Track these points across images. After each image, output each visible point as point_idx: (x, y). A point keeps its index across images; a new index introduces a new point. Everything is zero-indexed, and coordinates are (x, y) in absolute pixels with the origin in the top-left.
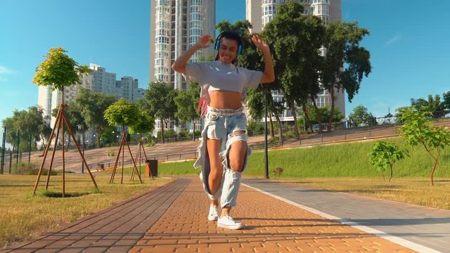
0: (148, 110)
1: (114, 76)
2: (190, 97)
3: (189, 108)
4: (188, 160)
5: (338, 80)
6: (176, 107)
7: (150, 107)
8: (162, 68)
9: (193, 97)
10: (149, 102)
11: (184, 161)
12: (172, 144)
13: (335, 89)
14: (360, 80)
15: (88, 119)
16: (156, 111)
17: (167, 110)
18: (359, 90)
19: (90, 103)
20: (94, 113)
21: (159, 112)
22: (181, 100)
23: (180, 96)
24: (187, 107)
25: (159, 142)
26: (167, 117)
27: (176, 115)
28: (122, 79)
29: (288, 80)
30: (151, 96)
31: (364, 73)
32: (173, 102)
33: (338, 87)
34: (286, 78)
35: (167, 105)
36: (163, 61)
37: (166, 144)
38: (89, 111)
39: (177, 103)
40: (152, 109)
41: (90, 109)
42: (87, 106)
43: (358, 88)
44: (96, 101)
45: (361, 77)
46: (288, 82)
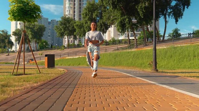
0: (60, 31)
1: (47, 19)
2: (83, 24)
3: (82, 30)
4: (80, 57)
5: (169, 11)
6: (75, 29)
7: (61, 30)
8: (69, 14)
9: (84, 23)
10: (61, 27)
11: (78, 57)
12: (73, 49)
13: (167, 16)
14: (183, 11)
15: (30, 36)
16: (64, 32)
17: (70, 31)
18: (183, 16)
19: (31, 28)
20: (33, 33)
21: (66, 32)
22: (77, 25)
23: (77, 24)
24: (81, 29)
25: (67, 48)
26: (70, 35)
27: (75, 33)
28: (51, 20)
29: (142, 8)
30: (62, 24)
31: (186, 6)
32: (73, 27)
33: (169, 15)
34: (141, 7)
35: (70, 28)
36: (70, 10)
37: (70, 49)
38: (30, 32)
39: (75, 27)
40: (63, 31)
41: (31, 31)
42: (30, 30)
43: (182, 15)
44: (34, 27)
45: (184, 9)
46: (142, 10)
